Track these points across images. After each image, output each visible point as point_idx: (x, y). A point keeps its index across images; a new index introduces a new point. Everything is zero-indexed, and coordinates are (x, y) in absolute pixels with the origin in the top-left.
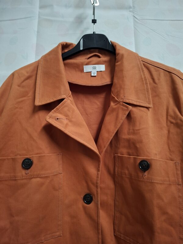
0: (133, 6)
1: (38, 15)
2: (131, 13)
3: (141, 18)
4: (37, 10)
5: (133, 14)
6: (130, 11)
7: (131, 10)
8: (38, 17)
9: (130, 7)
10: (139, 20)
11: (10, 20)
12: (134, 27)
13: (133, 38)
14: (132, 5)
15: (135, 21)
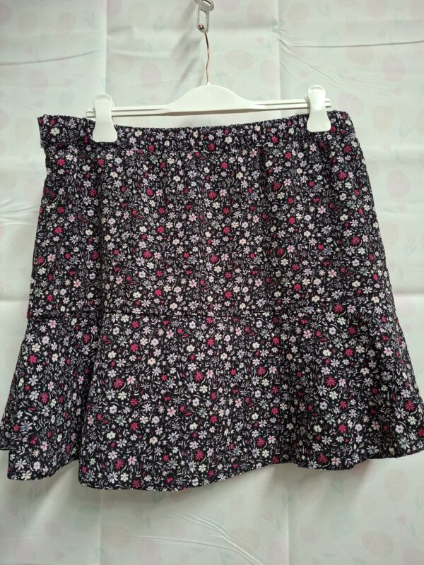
0: (280, 20)
1: (105, 46)
2: (276, 35)
3: (292, 45)
4: (104, 37)
5: (278, 37)
6: (275, 31)
7: (276, 27)
8: (105, 51)
9: (274, 23)
10: (290, 49)
11: (57, 59)
12: (281, 62)
13: (279, 86)
14: (277, 19)
15: (282, 49)
